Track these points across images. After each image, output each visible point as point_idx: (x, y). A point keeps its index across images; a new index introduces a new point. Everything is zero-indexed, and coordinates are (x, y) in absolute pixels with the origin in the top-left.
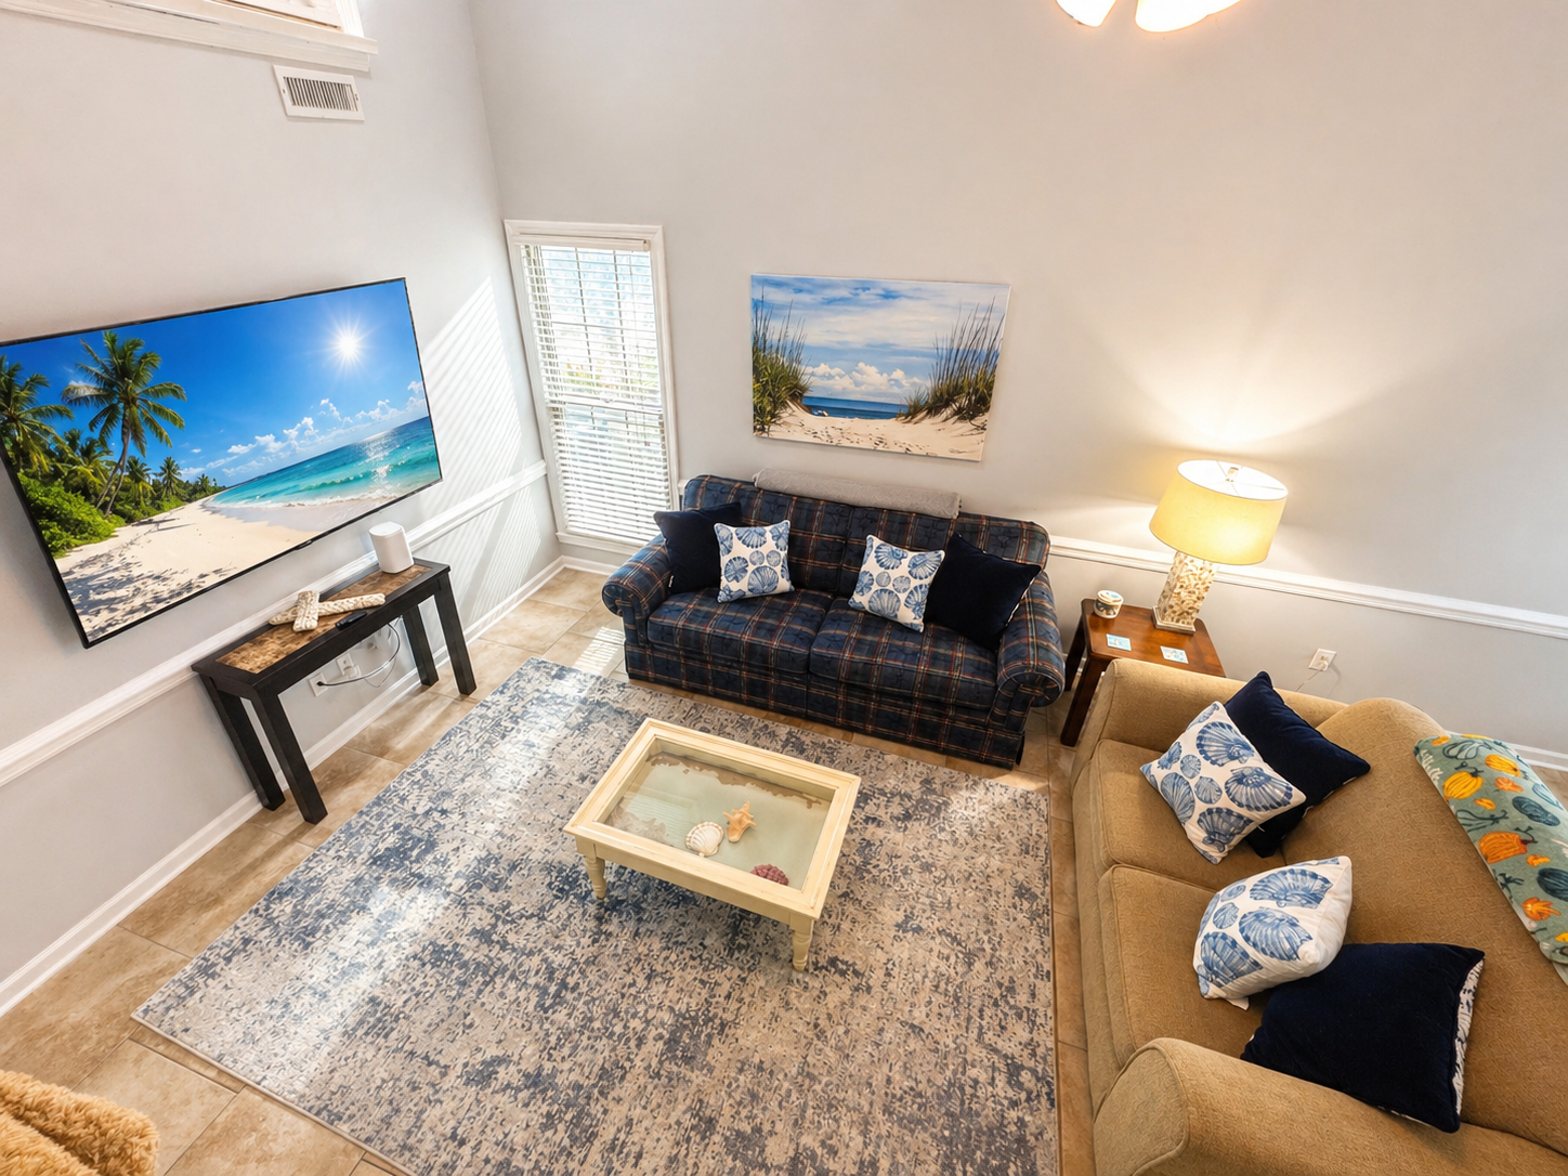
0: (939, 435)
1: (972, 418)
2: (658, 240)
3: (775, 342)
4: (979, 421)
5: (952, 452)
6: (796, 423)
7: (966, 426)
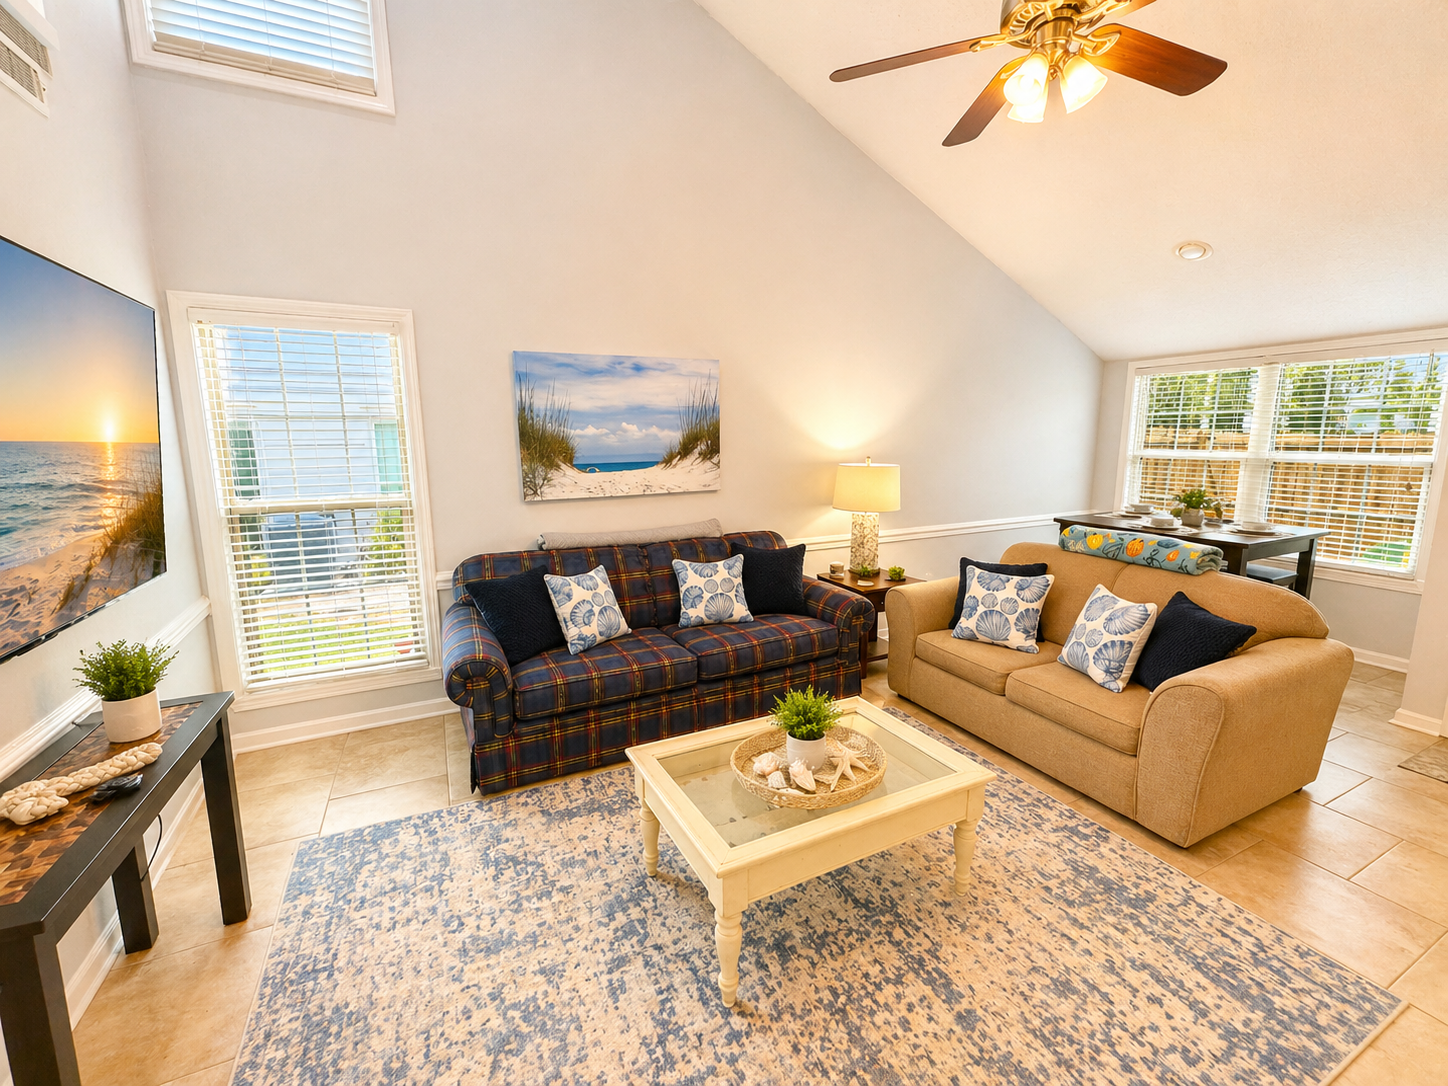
0: (690, 472)
1: (710, 458)
2: (408, 319)
3: (542, 408)
4: (715, 460)
5: (705, 486)
6: (567, 481)
7: (708, 464)
